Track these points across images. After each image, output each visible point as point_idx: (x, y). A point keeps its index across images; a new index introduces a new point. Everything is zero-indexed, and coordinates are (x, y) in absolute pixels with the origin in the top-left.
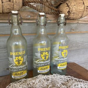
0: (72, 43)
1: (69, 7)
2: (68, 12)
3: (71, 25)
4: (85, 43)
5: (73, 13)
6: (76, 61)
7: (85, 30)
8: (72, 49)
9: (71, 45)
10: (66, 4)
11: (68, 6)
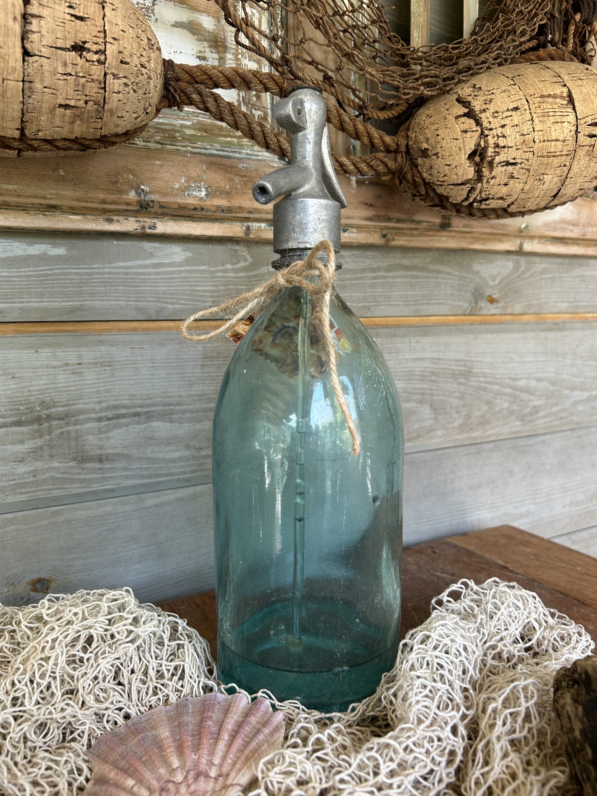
0: (484, 389)
1: (478, 123)
2: (471, 156)
3: (476, 267)
4: (567, 392)
5: (508, 164)
6: (521, 516)
7: (563, 306)
8: (492, 432)
9: (485, 407)
10: (459, 100)
11: (470, 114)
